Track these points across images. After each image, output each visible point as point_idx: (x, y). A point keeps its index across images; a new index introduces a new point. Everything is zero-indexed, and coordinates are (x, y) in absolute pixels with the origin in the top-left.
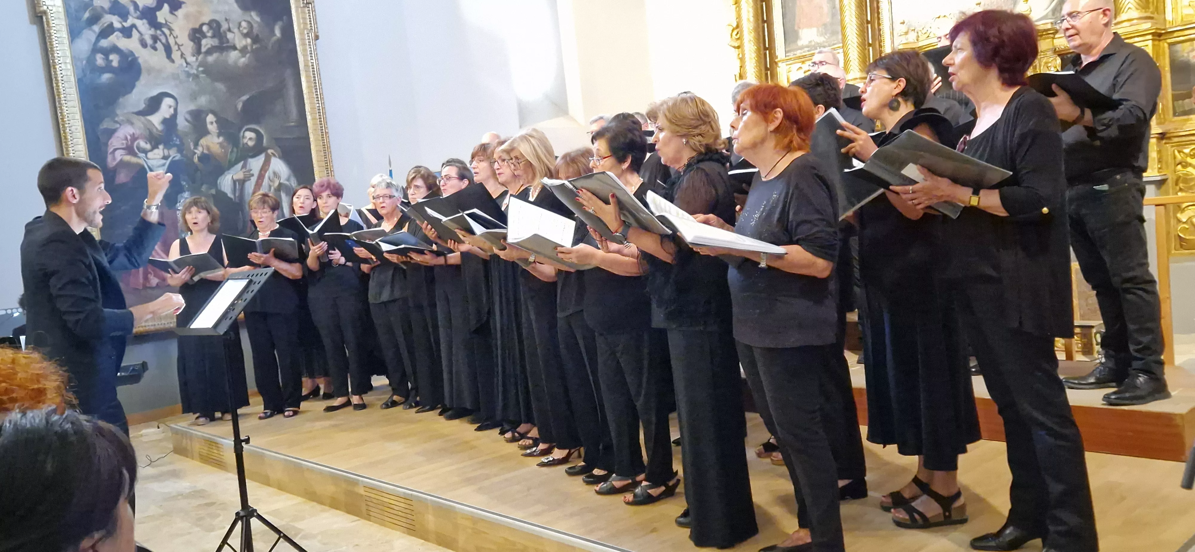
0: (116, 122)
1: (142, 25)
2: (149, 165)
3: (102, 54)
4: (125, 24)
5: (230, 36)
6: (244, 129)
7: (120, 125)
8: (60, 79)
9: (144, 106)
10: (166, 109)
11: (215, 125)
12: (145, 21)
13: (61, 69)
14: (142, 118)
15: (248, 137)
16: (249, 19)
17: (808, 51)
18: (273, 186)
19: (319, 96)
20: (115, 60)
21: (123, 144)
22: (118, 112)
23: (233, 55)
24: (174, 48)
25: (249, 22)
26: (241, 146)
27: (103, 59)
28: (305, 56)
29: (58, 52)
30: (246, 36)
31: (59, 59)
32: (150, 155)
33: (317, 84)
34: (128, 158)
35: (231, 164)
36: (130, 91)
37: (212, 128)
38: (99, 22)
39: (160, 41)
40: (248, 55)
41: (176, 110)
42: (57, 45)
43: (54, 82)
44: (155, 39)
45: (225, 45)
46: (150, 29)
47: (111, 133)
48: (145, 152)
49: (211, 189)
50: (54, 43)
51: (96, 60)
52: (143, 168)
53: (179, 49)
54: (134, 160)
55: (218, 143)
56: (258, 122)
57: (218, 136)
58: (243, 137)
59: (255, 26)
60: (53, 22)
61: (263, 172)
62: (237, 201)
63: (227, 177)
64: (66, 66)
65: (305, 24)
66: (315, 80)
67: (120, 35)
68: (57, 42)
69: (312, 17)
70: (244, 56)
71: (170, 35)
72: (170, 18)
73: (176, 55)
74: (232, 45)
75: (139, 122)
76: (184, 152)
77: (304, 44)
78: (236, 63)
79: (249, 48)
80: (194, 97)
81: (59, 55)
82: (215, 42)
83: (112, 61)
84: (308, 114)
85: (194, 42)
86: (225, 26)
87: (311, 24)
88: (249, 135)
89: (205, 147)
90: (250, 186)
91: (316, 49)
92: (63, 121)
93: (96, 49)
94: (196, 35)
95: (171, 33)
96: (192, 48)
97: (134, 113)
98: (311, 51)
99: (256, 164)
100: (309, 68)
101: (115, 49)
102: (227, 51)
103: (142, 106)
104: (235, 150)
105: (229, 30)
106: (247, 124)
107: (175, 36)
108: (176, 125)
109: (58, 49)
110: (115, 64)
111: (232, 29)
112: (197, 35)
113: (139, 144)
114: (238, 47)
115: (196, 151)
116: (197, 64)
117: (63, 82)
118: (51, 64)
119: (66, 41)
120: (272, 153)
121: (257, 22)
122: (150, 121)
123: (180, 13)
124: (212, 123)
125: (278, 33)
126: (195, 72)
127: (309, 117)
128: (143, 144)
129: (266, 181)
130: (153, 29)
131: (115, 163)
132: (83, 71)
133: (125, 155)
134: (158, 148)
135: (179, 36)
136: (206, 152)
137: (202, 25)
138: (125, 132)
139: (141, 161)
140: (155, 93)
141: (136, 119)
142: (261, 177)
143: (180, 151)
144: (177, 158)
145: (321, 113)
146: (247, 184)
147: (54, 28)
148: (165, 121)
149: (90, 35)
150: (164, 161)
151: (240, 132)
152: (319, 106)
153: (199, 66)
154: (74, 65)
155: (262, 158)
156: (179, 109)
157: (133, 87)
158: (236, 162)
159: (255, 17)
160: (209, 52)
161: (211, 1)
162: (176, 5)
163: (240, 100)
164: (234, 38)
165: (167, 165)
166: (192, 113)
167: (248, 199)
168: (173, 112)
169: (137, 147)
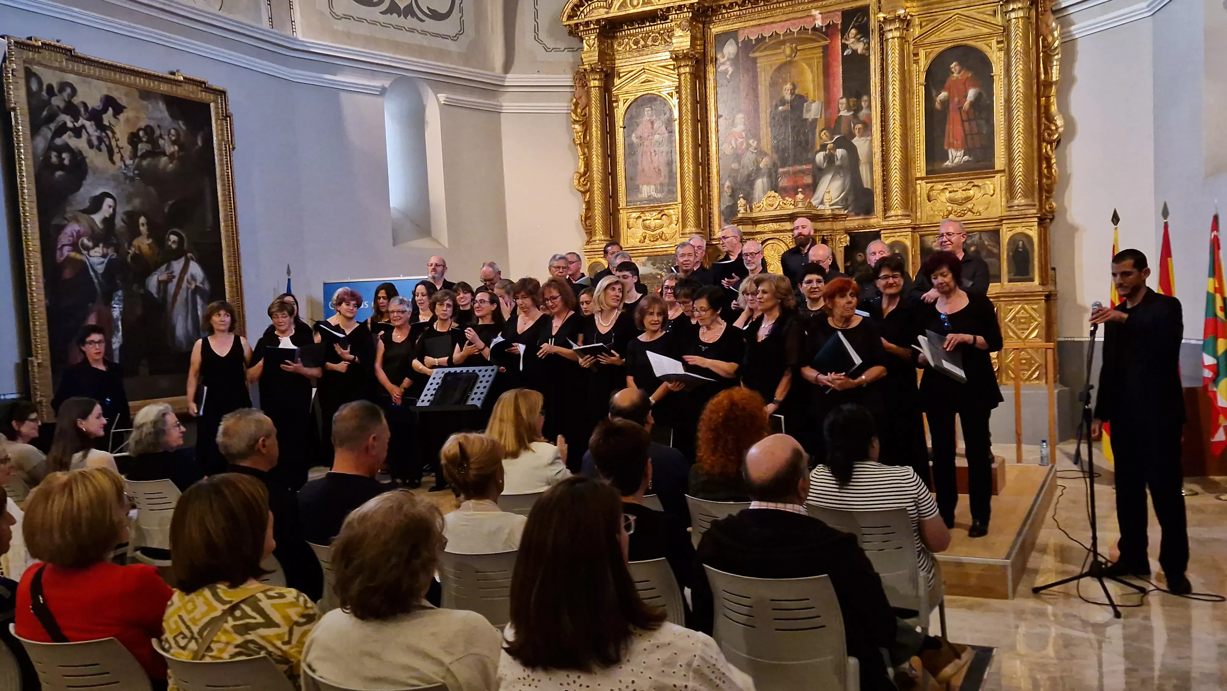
1: (90, 126)
2: (91, 262)
3: (56, 152)
4: (76, 124)
5: (161, 142)
6: (170, 231)
7: (69, 221)
8: (23, 174)
9: (89, 204)
10: (106, 210)
11: (146, 227)
12: (93, 123)
13: (24, 164)
14: (85, 216)
15: (172, 241)
16: (177, 127)
18: (191, 289)
19: (232, 204)
20: (66, 157)
21: (69, 240)
22: (68, 209)
23: (164, 159)
24: (116, 150)
25: (176, 129)
26: (166, 248)
27: (57, 156)
28: (222, 165)
29: (22, 148)
30: (174, 143)
31: (23, 154)
32: (92, 253)
33: (231, 193)
34: (73, 254)
35: (158, 266)
37: (143, 229)
38: (55, 121)
39: (105, 143)
40: (175, 162)
41: (114, 210)
42: (23, 141)
44: (100, 139)
45: (156, 151)
46: (96, 131)
47: (61, 228)
48: (88, 249)
49: (140, 288)
50: (21, 139)
51: (51, 157)
52: (85, 263)
53: (120, 152)
54: (78, 256)
55: (147, 245)
57: (148, 239)
58: (169, 240)
59: (182, 134)
61: (183, 275)
62: (161, 301)
63: (153, 278)
64: (27, 163)
65: (223, 135)
66: (230, 189)
67: (72, 134)
69: (229, 130)
70: (171, 162)
72: (113, 121)
73: (117, 157)
74: (163, 151)
75: (84, 220)
76: (120, 251)
77: (221, 155)
78: (165, 168)
79: (176, 155)
80: (130, 198)
81: (23, 151)
82: (149, 147)
83: (64, 159)
84: (221, 221)
85: (132, 147)
86: (157, 132)
87: (228, 135)
88: (173, 238)
89: (137, 248)
90: (172, 287)
91: (231, 160)
93: (51, 147)
94: (134, 139)
95: (114, 137)
96: (130, 152)
97: (80, 211)
98: (228, 161)
99: (177, 266)
100: (224, 177)
102: (159, 156)
103: (87, 204)
104: (161, 252)
105: (161, 136)
106: (171, 229)
107: (117, 138)
108: (114, 225)
109: (22, 145)
110: (66, 162)
111: (163, 136)
112: (135, 139)
113: (82, 241)
114: (168, 153)
115: (130, 251)
116: (133, 167)
117: (24, 177)
119: (29, 138)
120: (191, 257)
121: (184, 131)
122: (93, 220)
123: (122, 117)
124: (143, 225)
125: (199, 142)
126: (131, 174)
127: (222, 224)
128: (86, 241)
129: (184, 285)
130: (99, 131)
131: (63, 258)
132: (40, 167)
133: (71, 251)
135: (120, 140)
136: (137, 252)
137: (139, 130)
138: (72, 228)
139: (84, 258)
140: (98, 192)
141: (81, 216)
142: (181, 279)
143: (117, 250)
144: (114, 257)
145: (234, 221)
146: (170, 285)
147: (20, 125)
148: (105, 221)
150: (102, 259)
151: (165, 235)
152: (232, 214)
153: (134, 170)
154: (35, 162)
155: (182, 261)
156: (118, 209)
158: (162, 264)
159: (183, 125)
160: (144, 156)
161: (147, 108)
162: (118, 109)
163: (167, 204)
164: (164, 145)
165: (106, 262)
166: (127, 214)
167: (170, 299)
168: (112, 212)
169: (81, 244)
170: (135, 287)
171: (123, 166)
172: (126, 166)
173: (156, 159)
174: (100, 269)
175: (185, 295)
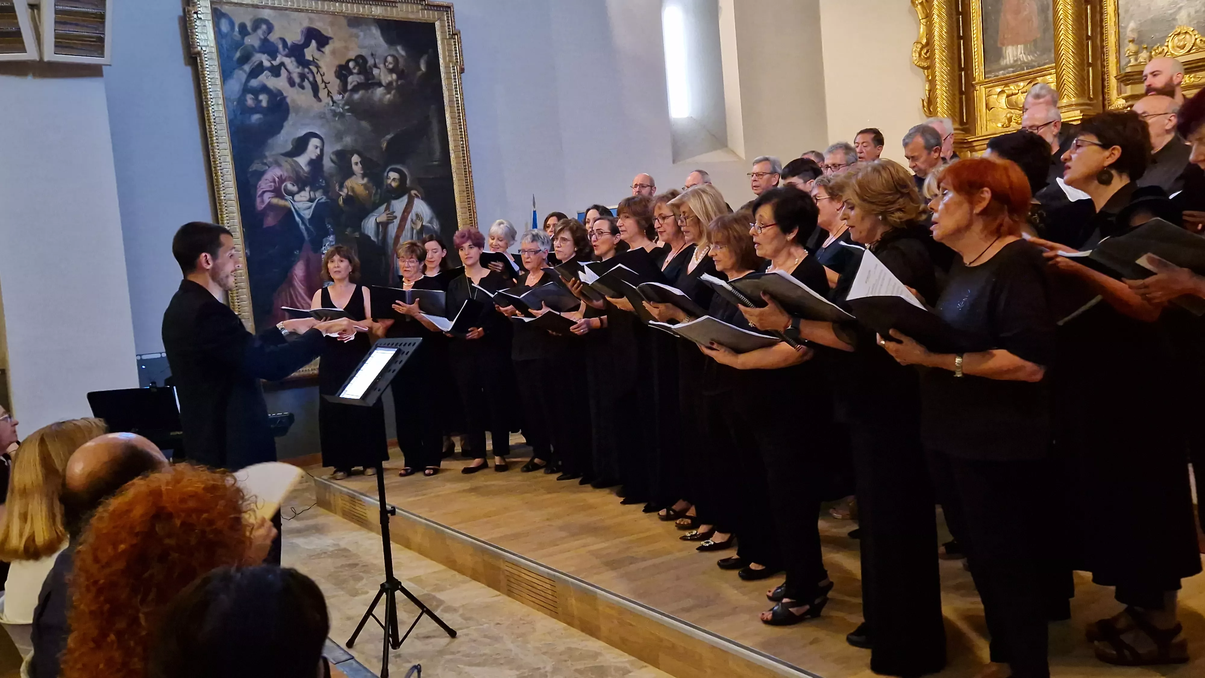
0: (265, 164)
1: (290, 63)
2: (296, 207)
3: (252, 94)
4: (274, 63)
5: (375, 72)
6: (389, 168)
7: (269, 167)
8: (212, 120)
9: (291, 147)
10: (312, 150)
11: (360, 165)
12: (293, 59)
13: (213, 110)
14: (289, 160)
15: (392, 178)
16: (395, 53)
17: (1013, 72)
18: (416, 229)
19: (463, 133)
20: (264, 98)
21: (271, 186)
22: (267, 154)
23: (380, 91)
24: (322, 86)
25: (393, 56)
26: (385, 187)
27: (253, 99)
28: (450, 90)
29: (211, 93)
30: (391, 71)
31: (212, 100)
32: (297, 197)
33: (462, 121)
34: (275, 201)
35: (375, 207)
36: (279, 132)
37: (357, 169)
38: (250, 61)
39: (308, 79)
40: (393, 92)
41: (322, 151)
42: (210, 86)
43: (207, 124)
44: (303, 77)
45: (370, 82)
46: (298, 68)
47: (260, 174)
48: (292, 194)
49: (354, 232)
50: (208, 84)
51: (246, 101)
52: (290, 209)
53: (326, 87)
54: (282, 202)
55: (362, 185)
56: (402, 163)
57: (363, 178)
58: (388, 178)
59: (401, 60)
60: (207, 63)
61: (406, 214)
62: (380, 244)
63: (370, 220)
64: (219, 108)
65: (450, 56)
66: (460, 116)
67: (269, 74)
68: (210, 83)
69: (457, 49)
70: (389, 93)
71: (317, 73)
72: (317, 55)
73: (323, 94)
74: (378, 81)
75: (286, 163)
76: (330, 194)
77: (448, 78)
78: (381, 100)
79: (394, 84)
80: (339, 136)
81: (212, 97)
82: (360, 79)
83: (261, 101)
84: (451, 152)
85: (341, 80)
86: (371, 62)
87: (457, 56)
88: (393, 175)
89: (349, 189)
90: (393, 229)
91: (461, 83)
92: (215, 164)
93: (246, 90)
94: (342, 72)
95: (318, 71)
96: (339, 86)
97: (282, 154)
98: (456, 85)
99: (399, 205)
100: (453, 104)
101: (264, 89)
102: (373, 88)
103: (289, 147)
104: (379, 191)
105: (375, 66)
106: (391, 165)
107: (322, 73)
108: (322, 166)
109: (211, 90)
110: (264, 104)
111: (378, 66)
112: (344, 72)
113: (286, 186)
114: (384, 83)
115: (341, 193)
116: (343, 102)
117: (215, 124)
118: (205, 106)
119: (218, 82)
120: (415, 194)
121: (402, 56)
122: (296, 162)
123: (327, 49)
124: (356, 164)
125: (423, 67)
126: (341, 110)
127: (452, 156)
128: (290, 187)
129: (408, 225)
130: (301, 67)
131: (263, 206)
132: (234, 111)
133: (272, 197)
134: (305, 190)
135: (326, 74)
137: (348, 61)
138: (273, 173)
139: (288, 204)
140: (302, 133)
141: (283, 160)
142: (404, 219)
143: (325, 193)
144: (323, 200)
145: (465, 151)
146: (391, 226)
147: (208, 69)
148: (311, 163)
149: (240, 75)
150: (310, 204)
151: (384, 172)
152: (463, 144)
153: (345, 105)
154: (226, 106)
155: (405, 199)
156: (325, 150)
157: (281, 127)
158: (380, 204)
159: (401, 51)
160: (355, 89)
161: (357, 36)
162: (323, 41)
163: (385, 138)
164: (380, 75)
165: (313, 207)
166: (338, 153)
168: (319, 153)
169: (285, 190)
170: (348, 231)
171: (331, 103)
172: (334, 102)
173: (370, 91)
174: (307, 214)
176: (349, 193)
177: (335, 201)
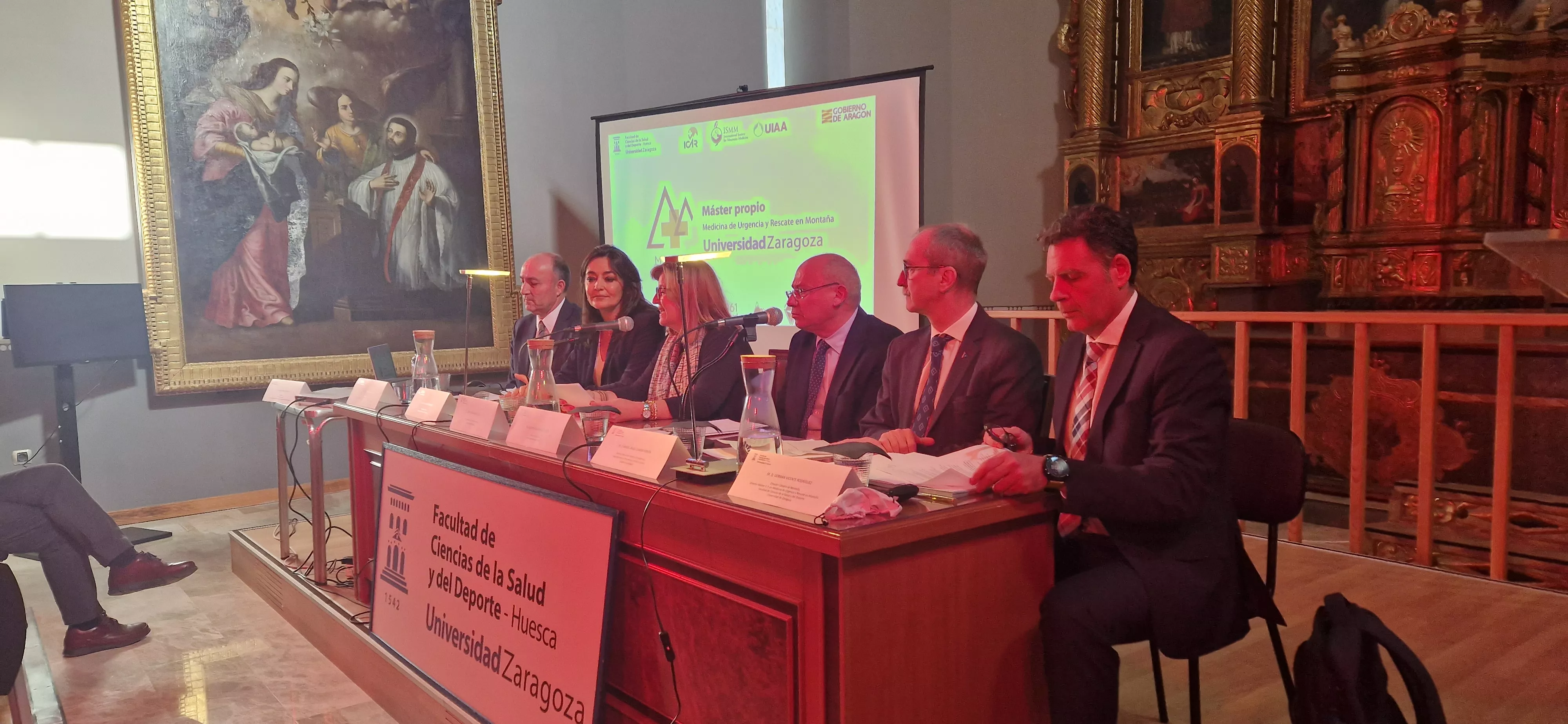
0: (210, 95)
2: (253, 157)
6: (390, 119)
7: (216, 100)
9: (251, 75)
10: (282, 83)
11: (349, 110)
14: (247, 92)
15: (394, 132)
18: (425, 200)
19: (496, 82)
20: (213, 7)
21: (217, 126)
22: (214, 80)
23: (382, 16)
26: (384, 142)
27: (197, 4)
28: (480, 25)
32: (256, 144)
33: (495, 66)
34: (223, 146)
35: (369, 167)
36: (233, 54)
37: (346, 114)
41: (295, 85)
43: (124, 31)
47: (201, 108)
48: (250, 139)
49: (337, 197)
51: (186, 5)
52: (244, 160)
53: (306, 1)
54: (233, 149)
55: (352, 136)
57: (353, 127)
58: (388, 130)
61: (412, 181)
62: (374, 217)
63: (361, 183)
64: (143, 12)
66: (493, 56)
70: (396, 18)
73: (301, 8)
74: (381, 1)
75: (243, 97)
76: (304, 145)
77: (480, 10)
80: (322, 68)
83: (209, 8)
84: (479, 105)
88: (396, 127)
89: (333, 140)
90: (393, 198)
91: (496, 17)
97: (236, 84)
98: (489, 19)
99: (403, 168)
100: (485, 46)
102: (374, 9)
103: (248, 76)
104: (376, 146)
106: (395, 113)
108: (295, 105)
110: (213, 13)
113: (240, 127)
114: (389, 5)
115: (320, 144)
116: (330, 23)
120: (426, 155)
122: (258, 97)
124: (345, 107)
126: (327, 34)
127: (481, 110)
128: (247, 129)
129: (415, 194)
131: (204, 152)
132: (167, 19)
133: (219, 141)
138: (221, 108)
139: (243, 153)
140: (268, 58)
141: (238, 93)
142: (409, 187)
143: (298, 142)
144: (293, 152)
145: (497, 105)
146: (389, 195)
148: (278, 99)
150: (274, 155)
151: (383, 120)
152: (495, 97)
153: (332, 27)
154: (155, 10)
155: (412, 161)
156: (301, 84)
157: (237, 47)
158: (376, 164)
160: (348, 8)
163: (387, 78)
165: (279, 158)
166: (319, 91)
167: (389, 215)
168: (291, 89)
169: (237, 132)
170: (328, 196)
171: (312, 23)
172: (316, 21)
173: (369, 13)
174: (270, 169)
175: (415, 209)
176: (333, 146)
177: (311, 156)
